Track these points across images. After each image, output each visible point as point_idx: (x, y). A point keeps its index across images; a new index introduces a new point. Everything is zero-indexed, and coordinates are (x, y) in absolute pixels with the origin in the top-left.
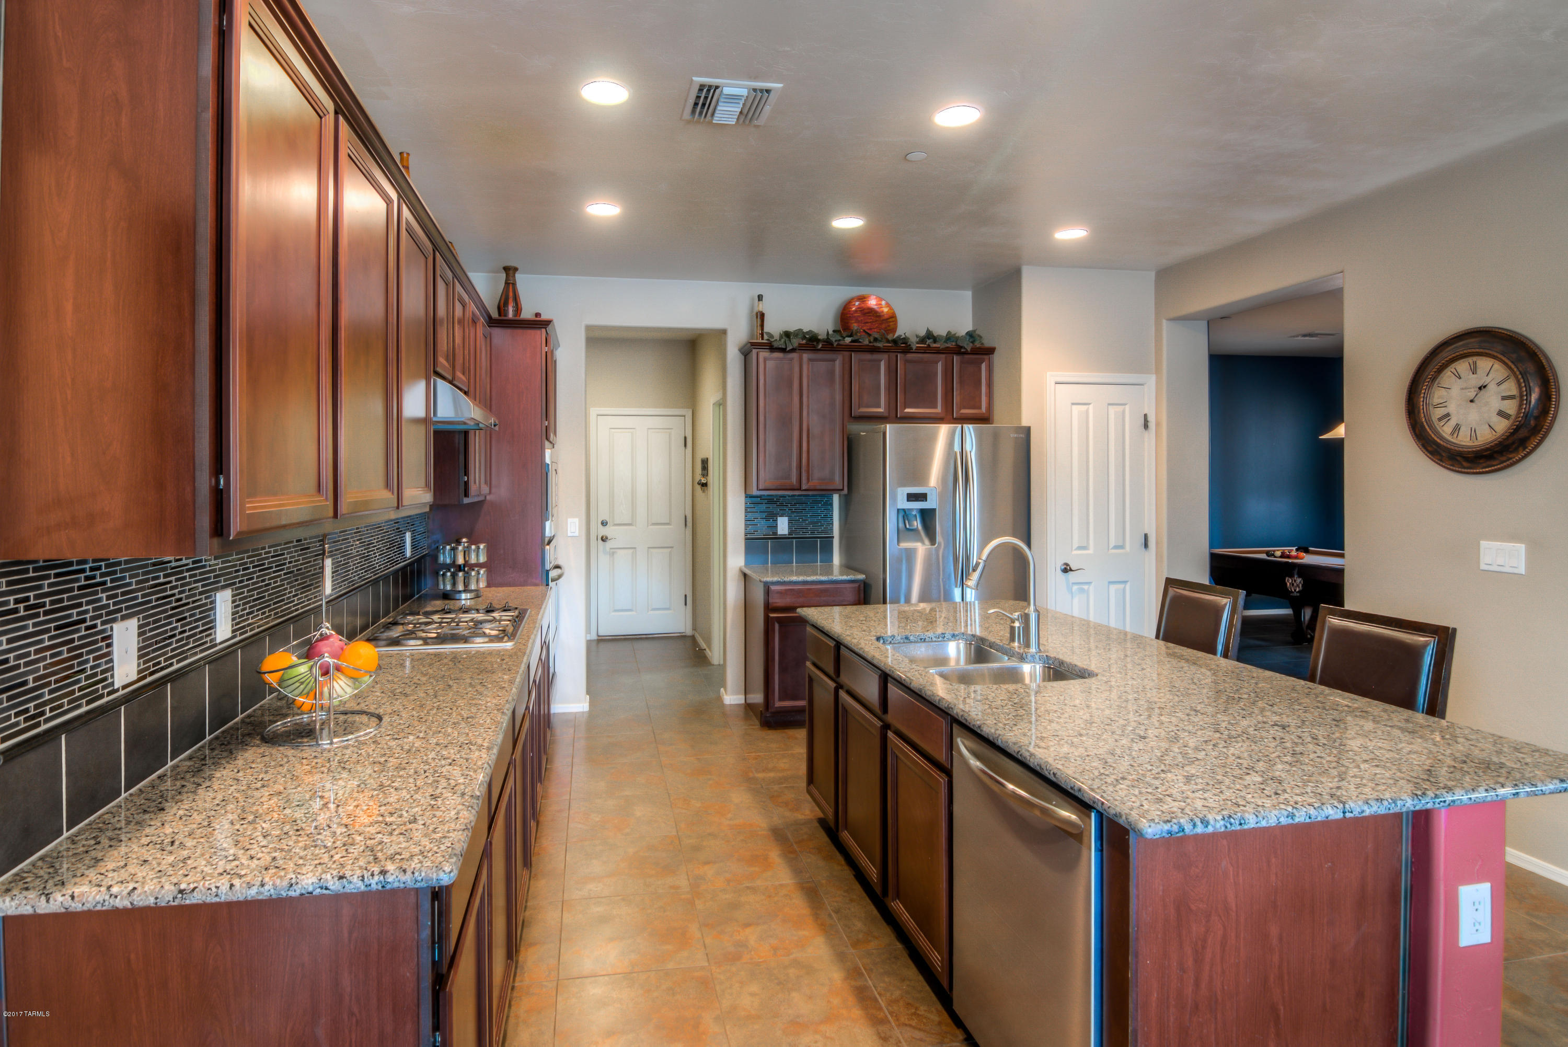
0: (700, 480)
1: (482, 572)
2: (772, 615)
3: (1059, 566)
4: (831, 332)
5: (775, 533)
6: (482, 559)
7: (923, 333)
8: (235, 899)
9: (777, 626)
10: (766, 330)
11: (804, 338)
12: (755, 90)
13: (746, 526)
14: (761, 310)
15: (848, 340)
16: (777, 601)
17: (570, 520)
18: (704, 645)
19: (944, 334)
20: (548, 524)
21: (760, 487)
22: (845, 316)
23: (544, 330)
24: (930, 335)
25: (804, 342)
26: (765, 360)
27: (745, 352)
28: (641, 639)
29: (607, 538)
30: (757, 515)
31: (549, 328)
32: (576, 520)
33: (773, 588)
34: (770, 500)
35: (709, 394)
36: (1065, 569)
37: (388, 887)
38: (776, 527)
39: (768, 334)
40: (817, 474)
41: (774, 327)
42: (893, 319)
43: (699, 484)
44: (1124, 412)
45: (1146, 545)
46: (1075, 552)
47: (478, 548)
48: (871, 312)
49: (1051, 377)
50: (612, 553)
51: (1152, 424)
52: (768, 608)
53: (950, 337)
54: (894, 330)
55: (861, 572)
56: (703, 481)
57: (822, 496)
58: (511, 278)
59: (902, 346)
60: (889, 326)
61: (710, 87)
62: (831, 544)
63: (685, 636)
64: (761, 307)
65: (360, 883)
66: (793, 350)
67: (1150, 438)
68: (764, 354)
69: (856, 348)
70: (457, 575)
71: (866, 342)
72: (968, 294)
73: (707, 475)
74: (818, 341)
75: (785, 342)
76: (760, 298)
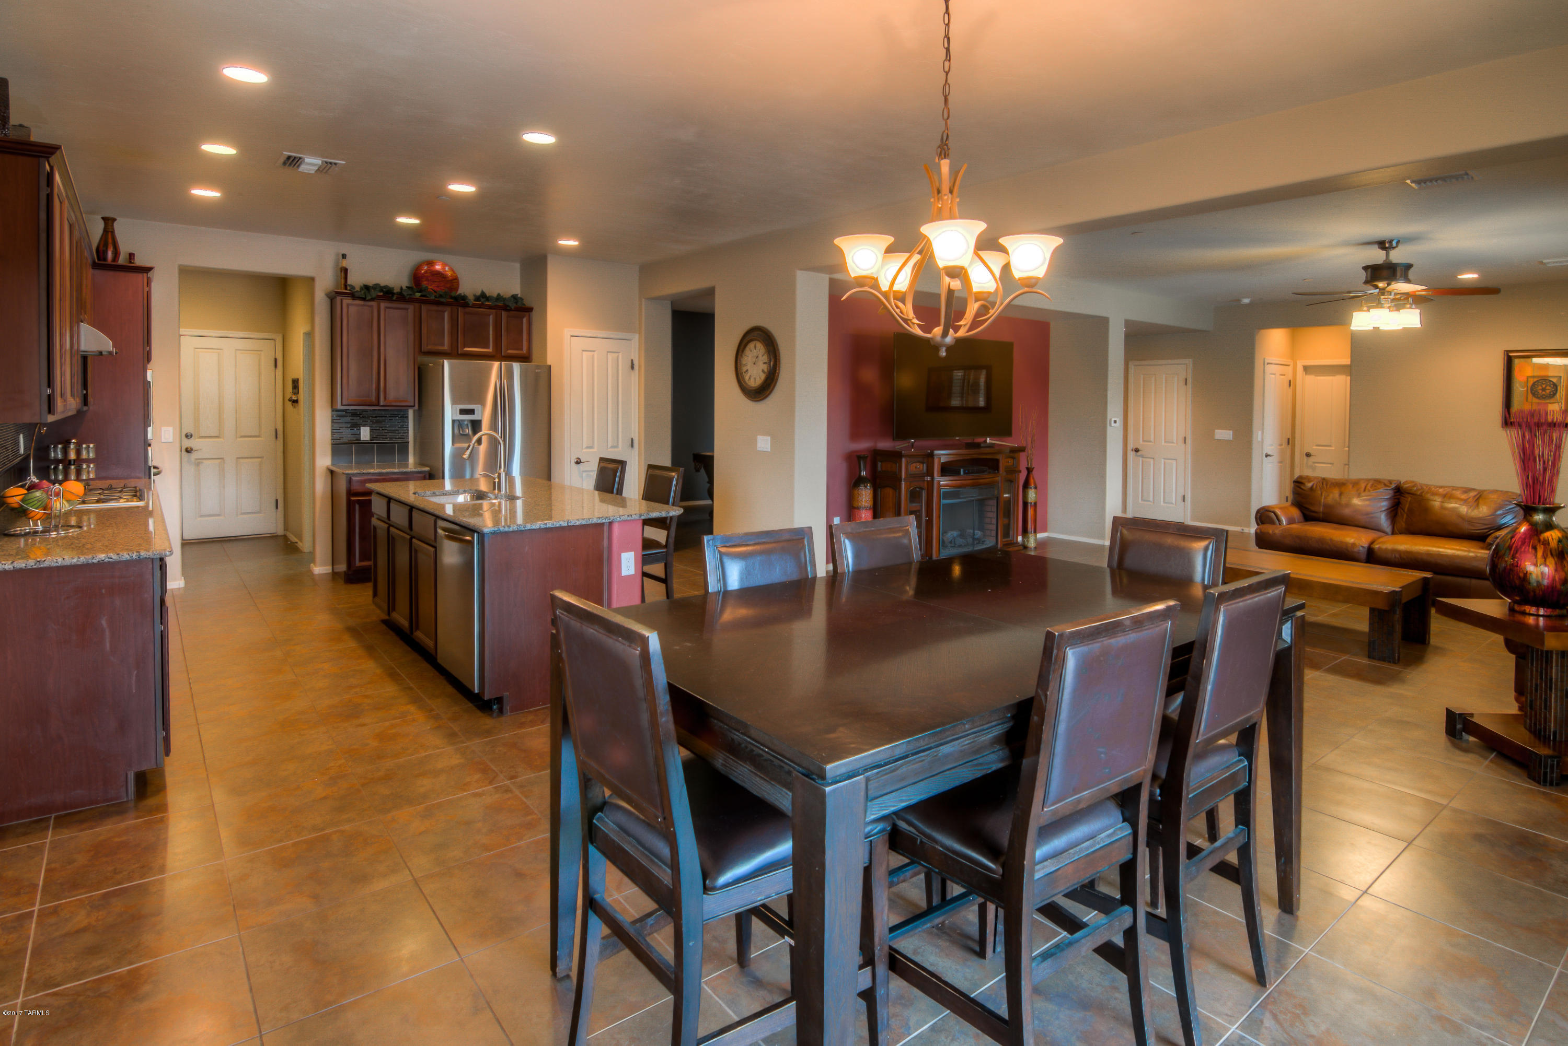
0: (291, 397)
1: (92, 465)
2: (353, 499)
3: (574, 460)
4: (404, 288)
5: (359, 439)
6: (92, 455)
7: (478, 293)
8: (66, 564)
9: (357, 507)
10: (349, 282)
11: (381, 291)
12: (326, 162)
13: (333, 433)
14: (344, 266)
15: (418, 295)
16: (356, 487)
17: (164, 429)
18: (294, 539)
19: (495, 295)
20: (150, 430)
21: (344, 404)
22: (417, 277)
23: (145, 274)
24: (483, 295)
25: (381, 294)
26: (348, 305)
27: (332, 297)
28: (230, 540)
29: (192, 449)
30: (341, 425)
31: (150, 274)
32: (171, 429)
33: (355, 478)
34: (354, 414)
35: (299, 327)
36: (577, 461)
37: (141, 557)
38: (360, 434)
39: (350, 285)
40: (392, 395)
41: (356, 279)
42: (456, 281)
43: (289, 400)
44: (618, 358)
45: (632, 446)
46: (585, 450)
47: (89, 447)
48: (438, 274)
49: (567, 332)
50: (198, 463)
51: (636, 367)
52: (350, 493)
53: (499, 298)
54: (457, 289)
55: (427, 466)
56: (294, 398)
57: (399, 413)
58: (110, 227)
59: (461, 301)
60: (453, 285)
61: (295, 157)
62: (407, 447)
63: (277, 536)
64: (344, 263)
65: (127, 556)
66: (372, 300)
67: (635, 376)
68: (347, 301)
69: (424, 301)
70: (70, 468)
71: (433, 298)
72: (517, 266)
73: (298, 393)
74: (393, 294)
75: (365, 293)
76: (344, 256)
